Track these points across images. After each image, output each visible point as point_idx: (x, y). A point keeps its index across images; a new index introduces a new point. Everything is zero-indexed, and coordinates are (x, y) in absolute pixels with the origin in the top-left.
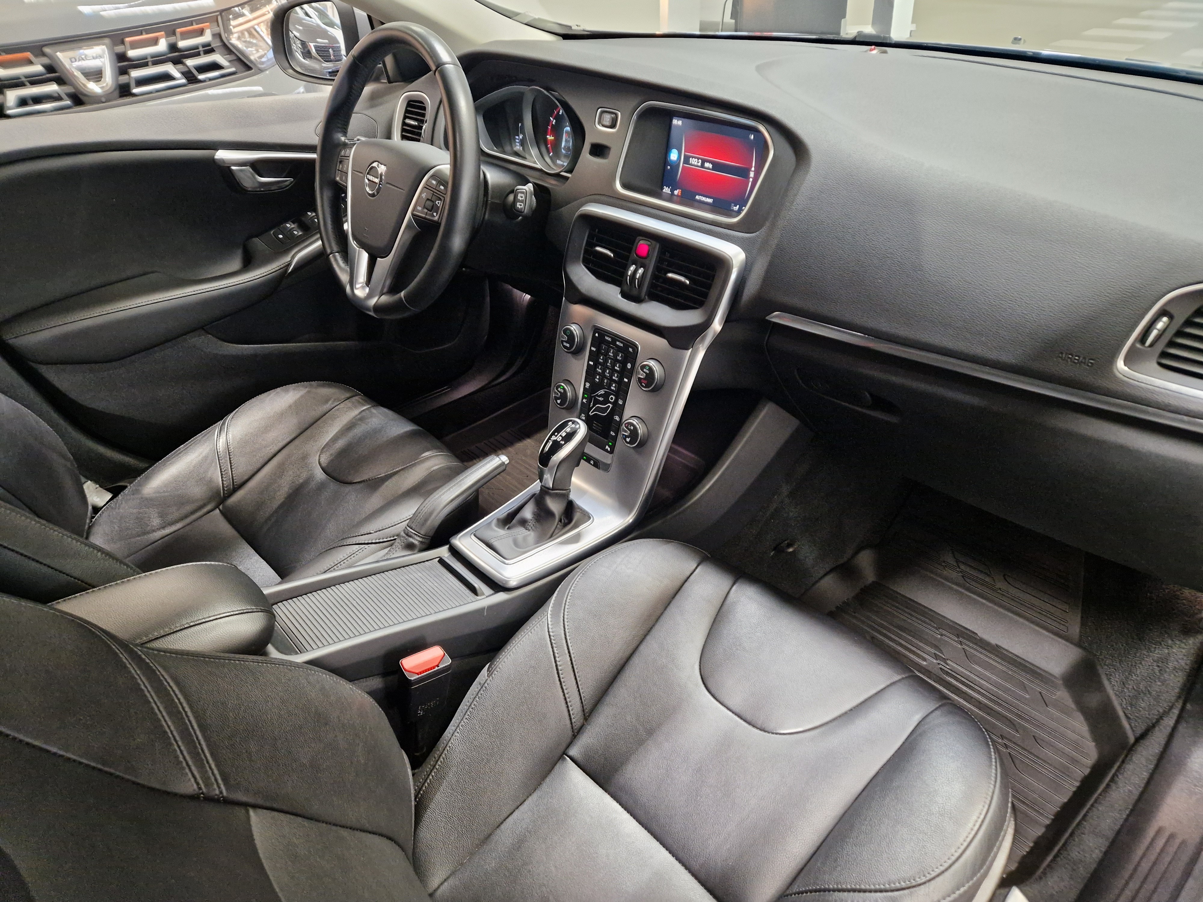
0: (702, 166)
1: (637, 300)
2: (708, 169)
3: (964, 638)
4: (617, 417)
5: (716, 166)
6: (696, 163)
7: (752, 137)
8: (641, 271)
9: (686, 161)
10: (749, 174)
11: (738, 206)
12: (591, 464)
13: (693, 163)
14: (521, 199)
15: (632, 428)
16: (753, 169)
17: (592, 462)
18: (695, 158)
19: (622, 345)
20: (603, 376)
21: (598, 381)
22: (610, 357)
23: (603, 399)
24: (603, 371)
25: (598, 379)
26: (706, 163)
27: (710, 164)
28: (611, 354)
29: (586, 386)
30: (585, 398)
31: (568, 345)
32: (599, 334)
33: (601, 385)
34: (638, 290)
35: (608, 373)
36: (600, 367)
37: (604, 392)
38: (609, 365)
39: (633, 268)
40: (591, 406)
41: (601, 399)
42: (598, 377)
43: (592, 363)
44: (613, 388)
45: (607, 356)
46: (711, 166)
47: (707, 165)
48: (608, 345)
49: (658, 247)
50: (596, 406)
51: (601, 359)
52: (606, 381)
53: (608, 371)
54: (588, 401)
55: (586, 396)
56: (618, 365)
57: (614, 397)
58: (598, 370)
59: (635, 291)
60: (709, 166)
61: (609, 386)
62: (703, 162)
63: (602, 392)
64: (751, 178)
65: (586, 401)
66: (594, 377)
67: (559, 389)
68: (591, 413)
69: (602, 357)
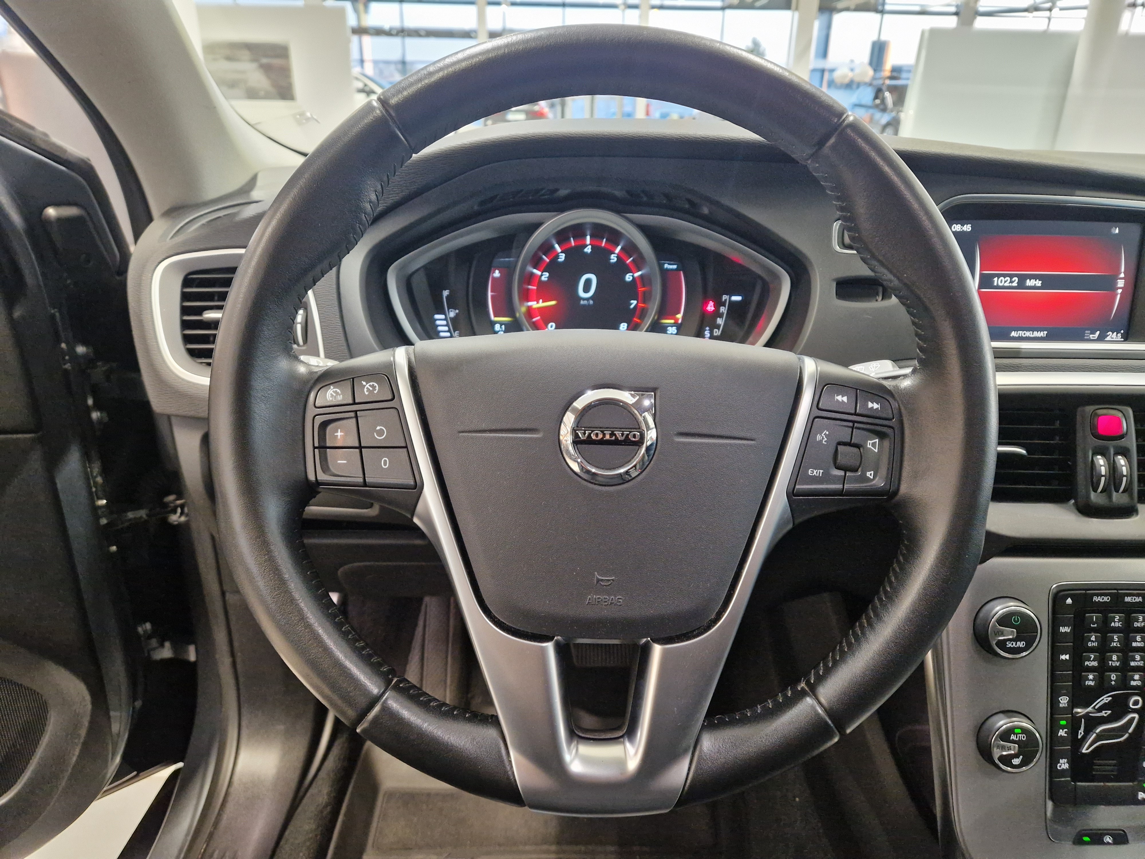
0: (1021, 285)
1: (1128, 511)
2: (1035, 287)
5: (1048, 282)
6: (1007, 284)
7: (1117, 231)
8: (1121, 461)
10: (1117, 283)
11: (1098, 332)
12: (1108, 843)
13: (1000, 284)
16: (1122, 275)
17: (1108, 839)
18: (1005, 276)
19: (1140, 599)
20: (1103, 669)
21: (1092, 683)
22: (1116, 630)
23: (1109, 712)
24: (1103, 660)
25: (1091, 680)
26: (1028, 280)
27: (1036, 281)
28: (1117, 623)
29: (1061, 705)
30: (1063, 727)
31: (1021, 644)
32: (1069, 601)
33: (1102, 688)
34: (1126, 495)
35: (1117, 661)
36: (1093, 656)
37: (1110, 698)
38: (1115, 644)
39: (1100, 461)
40: (1079, 737)
41: (1103, 714)
42: (1091, 677)
43: (1067, 657)
44: (1133, 683)
45: (1105, 630)
46: (1039, 283)
47: (1029, 283)
48: (1105, 609)
49: (1130, 411)
50: (1098, 731)
51: (1093, 640)
52: (1113, 676)
53: (1115, 658)
54: (1070, 731)
55: (1063, 723)
56: (1138, 638)
57: (1139, 698)
58: (1087, 663)
59: (1118, 498)
60: (1035, 284)
61: (1124, 683)
62: (1022, 279)
63: (1105, 699)
64: (1120, 288)
65: (1066, 733)
66: (1078, 679)
67: (1013, 737)
68: (1087, 749)
69: (1094, 636)
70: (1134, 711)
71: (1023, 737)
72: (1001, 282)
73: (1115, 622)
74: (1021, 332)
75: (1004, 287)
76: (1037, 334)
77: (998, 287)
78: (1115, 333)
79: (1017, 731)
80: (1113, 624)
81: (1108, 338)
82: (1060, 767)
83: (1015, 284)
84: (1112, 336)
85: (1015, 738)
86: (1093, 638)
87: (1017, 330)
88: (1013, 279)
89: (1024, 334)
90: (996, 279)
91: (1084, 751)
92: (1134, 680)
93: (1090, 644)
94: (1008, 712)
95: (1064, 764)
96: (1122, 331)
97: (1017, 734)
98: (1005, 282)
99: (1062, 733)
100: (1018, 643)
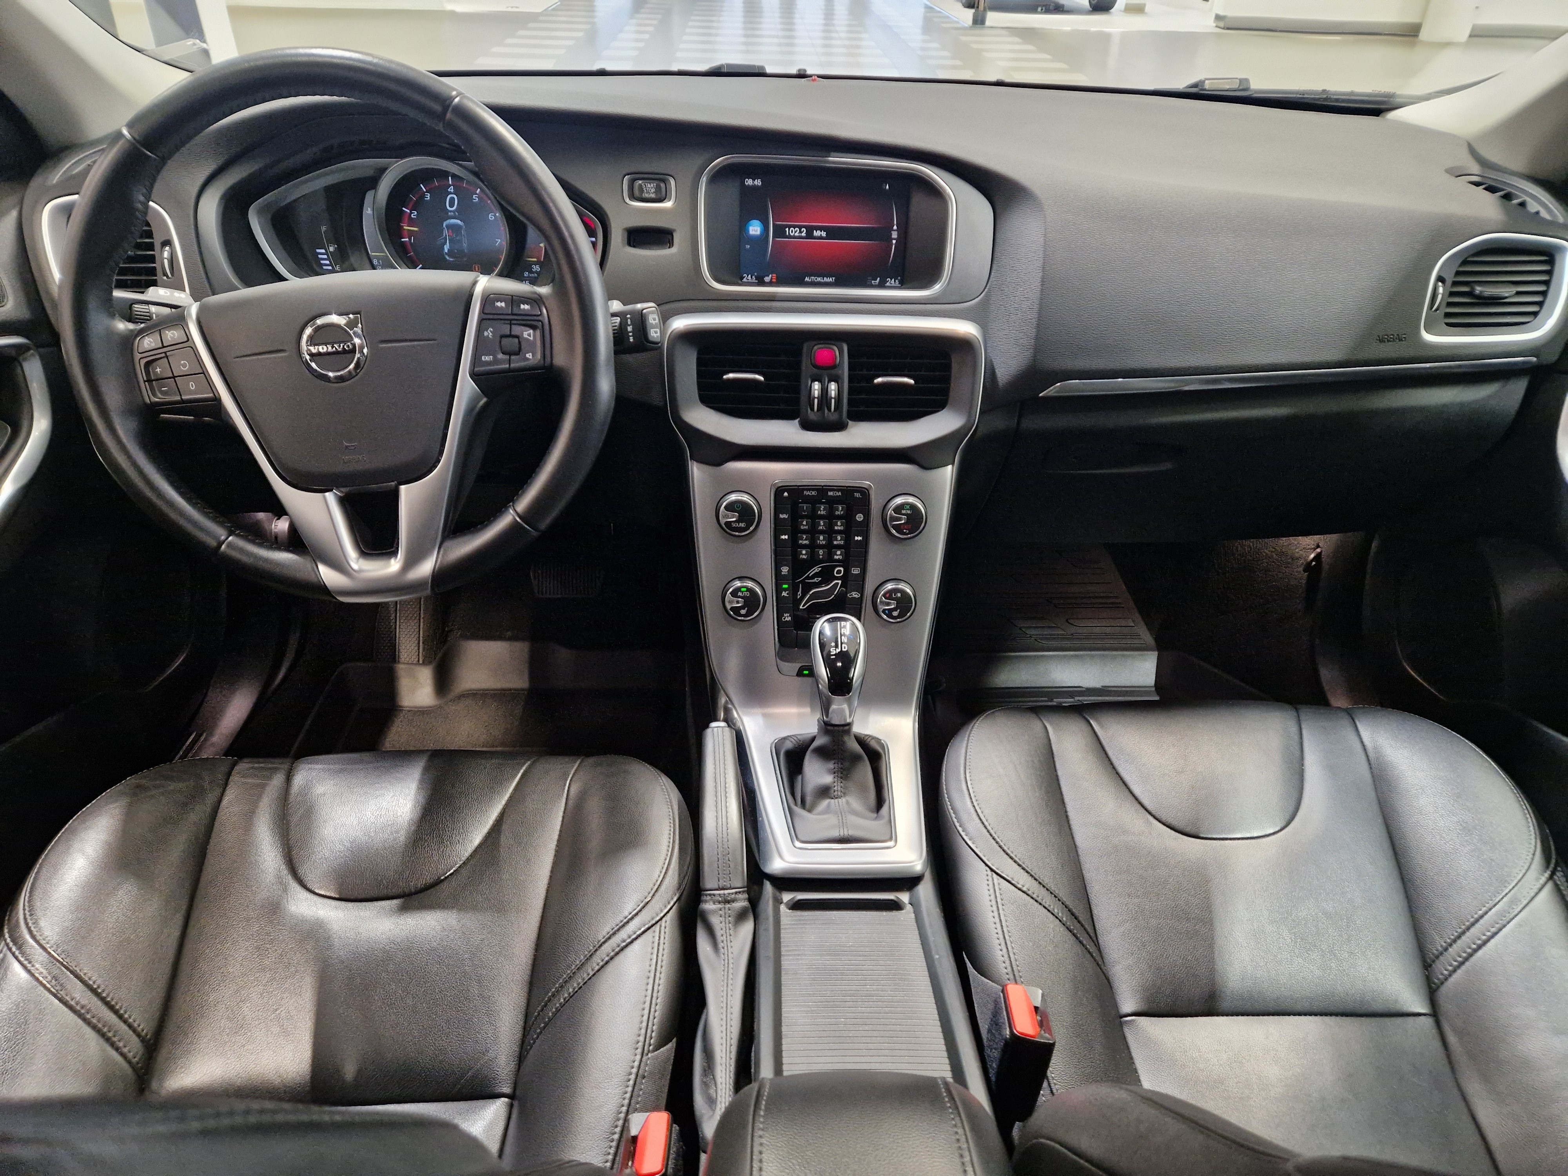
0: (810, 235)
1: (838, 427)
2: (821, 238)
3: (1077, 696)
4: (853, 593)
5: (831, 233)
6: (797, 234)
7: (887, 186)
8: (833, 386)
9: (780, 232)
10: (891, 235)
11: (879, 279)
14: (654, 322)
15: (899, 595)
16: (895, 227)
18: (794, 227)
19: (840, 494)
20: (813, 547)
21: (805, 557)
22: (822, 517)
23: (820, 579)
24: (813, 540)
25: (804, 554)
26: (815, 231)
27: (821, 231)
28: (822, 512)
29: (783, 573)
30: (785, 590)
31: (742, 525)
32: (786, 494)
33: (813, 561)
34: (836, 413)
35: (823, 540)
36: (805, 537)
37: (820, 569)
38: (821, 528)
39: (816, 386)
40: (798, 597)
41: (816, 580)
42: (804, 552)
43: (786, 537)
44: (836, 557)
45: (814, 517)
46: (824, 234)
47: (817, 233)
48: (814, 502)
49: (845, 348)
50: (811, 593)
51: (804, 525)
52: (821, 552)
53: (821, 538)
54: (792, 592)
55: (785, 586)
56: (839, 523)
57: (842, 569)
58: (800, 542)
59: (831, 416)
60: (821, 235)
61: (830, 557)
62: (810, 230)
63: (816, 569)
64: (894, 239)
65: (787, 594)
66: (795, 555)
67: (740, 594)
68: (803, 606)
69: (805, 522)
70: (837, 578)
71: (747, 594)
72: (792, 232)
73: (821, 511)
74: (813, 277)
75: (794, 237)
76: (826, 280)
77: (790, 237)
78: (893, 280)
79: (743, 589)
80: (819, 512)
81: (888, 284)
82: (784, 619)
83: (804, 234)
84: (891, 282)
85: (741, 595)
86: (805, 523)
87: (810, 276)
88: (802, 229)
89: (816, 279)
90: (787, 229)
91: (801, 607)
92: (837, 555)
93: (802, 527)
94: (740, 578)
95: (787, 618)
96: (899, 278)
97: (742, 592)
98: (795, 232)
99: (784, 594)
100: (740, 524)
